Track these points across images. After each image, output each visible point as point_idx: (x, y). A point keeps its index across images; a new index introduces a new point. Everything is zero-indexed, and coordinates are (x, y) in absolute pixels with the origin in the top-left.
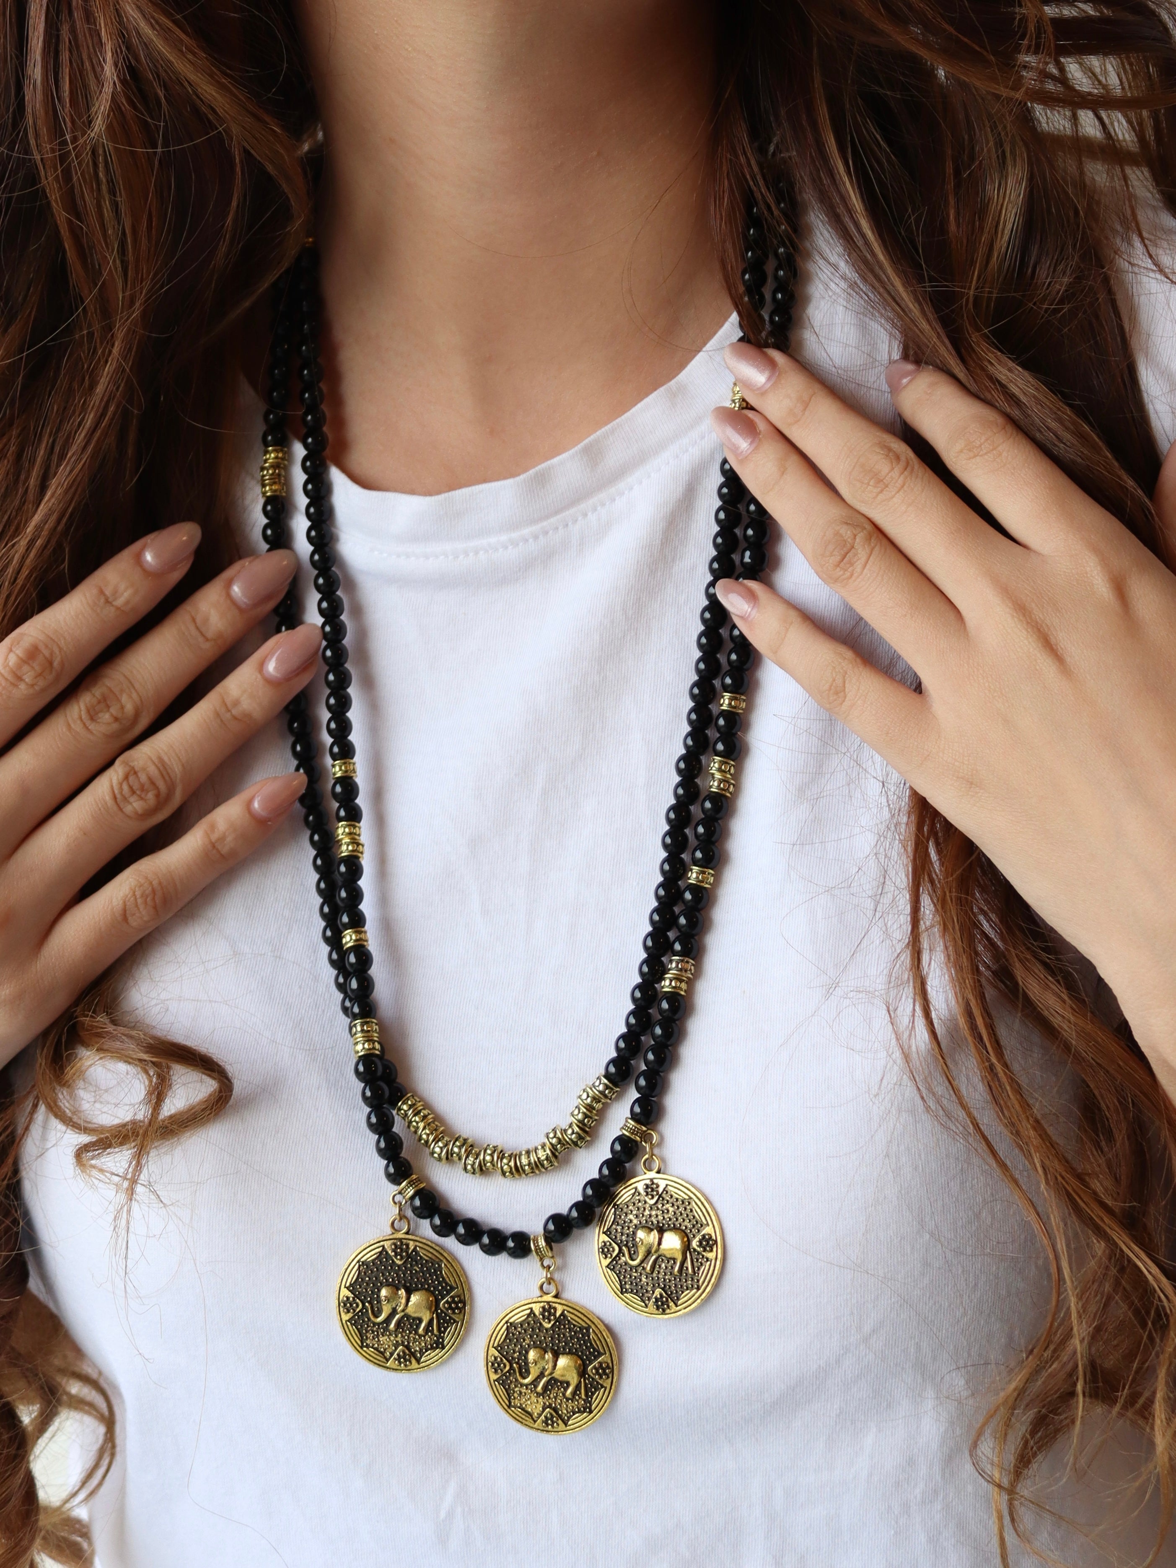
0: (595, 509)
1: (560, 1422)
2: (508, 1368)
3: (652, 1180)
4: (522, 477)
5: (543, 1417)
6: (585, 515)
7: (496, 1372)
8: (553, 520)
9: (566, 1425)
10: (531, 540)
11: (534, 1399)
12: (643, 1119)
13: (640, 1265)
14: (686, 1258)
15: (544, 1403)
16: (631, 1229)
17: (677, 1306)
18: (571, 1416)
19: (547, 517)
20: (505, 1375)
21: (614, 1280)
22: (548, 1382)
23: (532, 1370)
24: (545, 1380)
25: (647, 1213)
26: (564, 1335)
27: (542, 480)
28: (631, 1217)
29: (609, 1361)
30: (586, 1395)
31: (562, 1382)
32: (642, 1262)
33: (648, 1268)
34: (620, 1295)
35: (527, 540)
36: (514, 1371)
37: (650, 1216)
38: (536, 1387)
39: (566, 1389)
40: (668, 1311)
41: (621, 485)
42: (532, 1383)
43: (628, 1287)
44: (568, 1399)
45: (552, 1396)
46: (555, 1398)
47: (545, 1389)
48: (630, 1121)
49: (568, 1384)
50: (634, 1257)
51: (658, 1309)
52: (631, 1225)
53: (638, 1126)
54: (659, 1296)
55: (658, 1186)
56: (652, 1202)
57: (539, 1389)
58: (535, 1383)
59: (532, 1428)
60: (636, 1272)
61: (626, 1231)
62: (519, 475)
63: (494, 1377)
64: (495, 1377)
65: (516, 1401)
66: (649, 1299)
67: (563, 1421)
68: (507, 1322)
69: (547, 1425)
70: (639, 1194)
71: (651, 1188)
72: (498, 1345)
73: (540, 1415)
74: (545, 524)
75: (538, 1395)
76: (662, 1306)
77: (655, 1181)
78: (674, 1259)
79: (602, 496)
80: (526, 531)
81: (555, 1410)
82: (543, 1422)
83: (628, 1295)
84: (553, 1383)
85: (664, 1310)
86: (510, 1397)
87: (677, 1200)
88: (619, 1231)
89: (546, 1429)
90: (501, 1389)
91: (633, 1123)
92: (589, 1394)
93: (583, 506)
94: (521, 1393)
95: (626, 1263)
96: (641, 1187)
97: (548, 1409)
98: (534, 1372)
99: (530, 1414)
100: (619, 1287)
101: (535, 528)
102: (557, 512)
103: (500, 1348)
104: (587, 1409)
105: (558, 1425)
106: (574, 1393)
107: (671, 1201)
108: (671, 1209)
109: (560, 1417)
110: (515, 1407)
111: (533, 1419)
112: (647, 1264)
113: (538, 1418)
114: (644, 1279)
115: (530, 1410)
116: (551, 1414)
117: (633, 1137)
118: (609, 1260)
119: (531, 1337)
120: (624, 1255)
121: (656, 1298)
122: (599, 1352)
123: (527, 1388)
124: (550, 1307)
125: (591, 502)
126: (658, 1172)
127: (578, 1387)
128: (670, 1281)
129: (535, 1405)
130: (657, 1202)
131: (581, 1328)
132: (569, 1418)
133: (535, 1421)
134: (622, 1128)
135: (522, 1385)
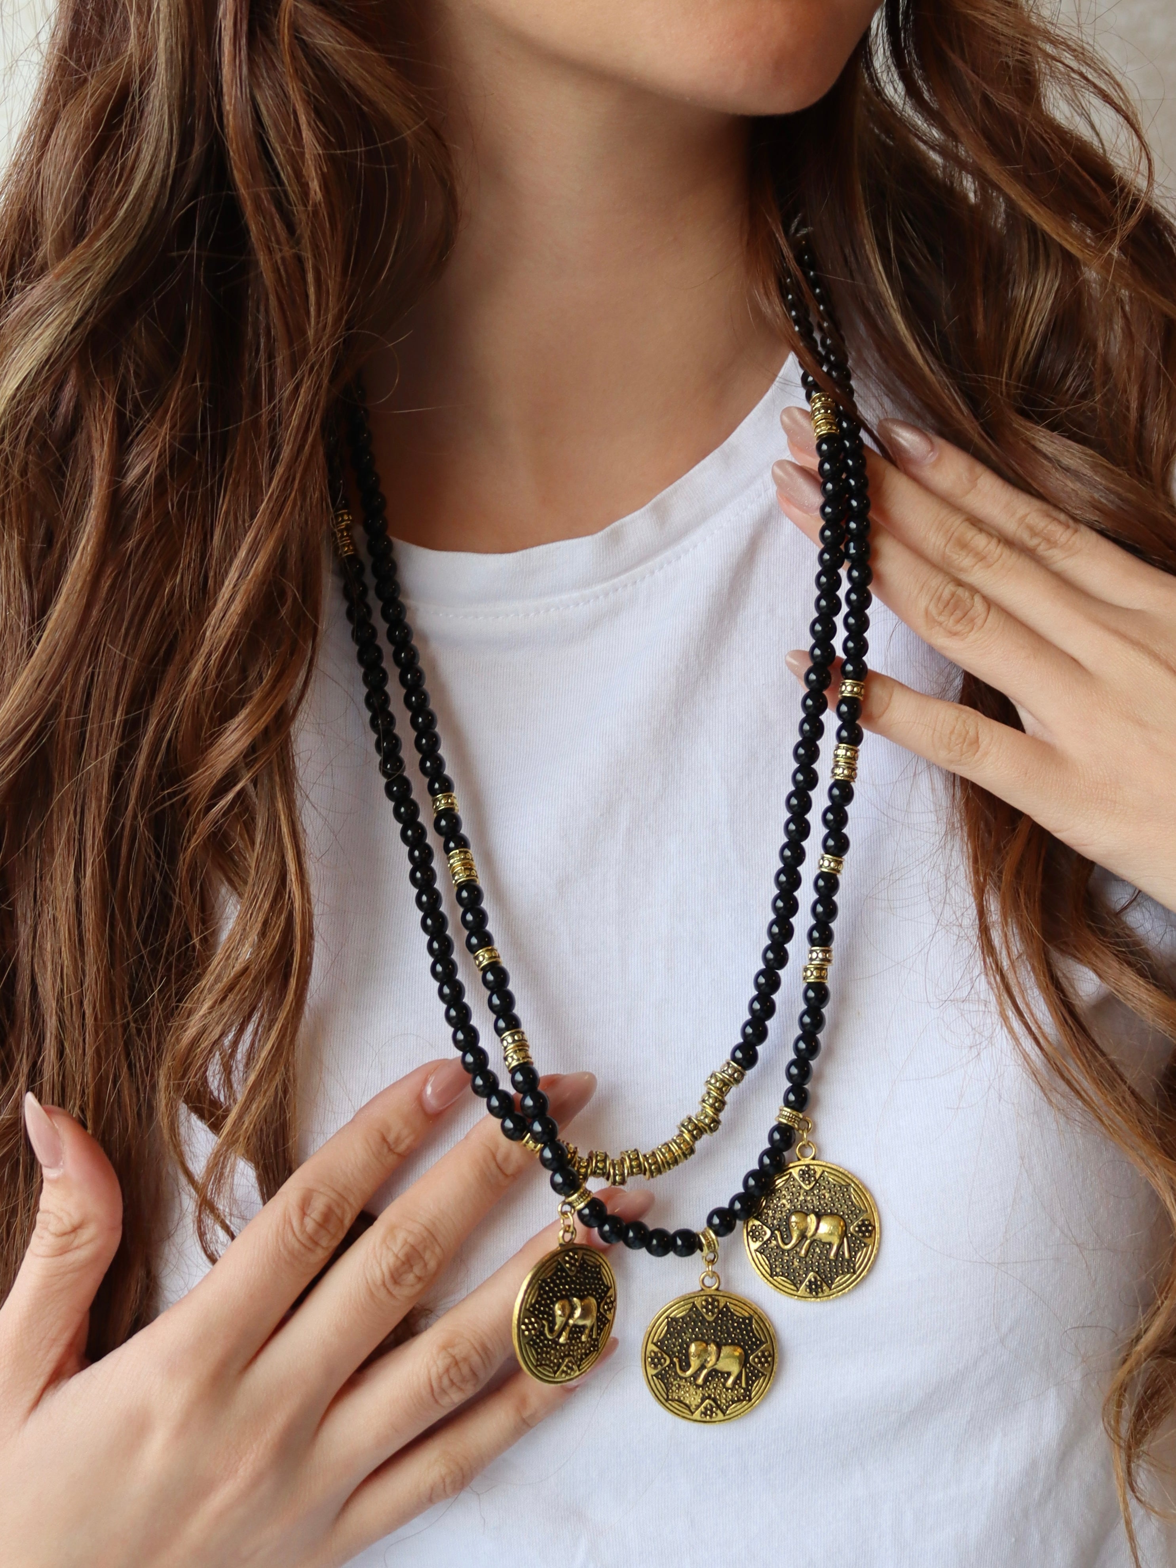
0: (661, 567)
1: (719, 1412)
2: (668, 1362)
3: (807, 1166)
4: (600, 534)
5: (702, 1408)
6: (652, 572)
7: (656, 1367)
8: (623, 577)
9: (724, 1413)
10: (601, 597)
11: (692, 1391)
12: (797, 1106)
13: (792, 1249)
14: (843, 1242)
15: (704, 1395)
16: (784, 1214)
17: (830, 1289)
18: (730, 1405)
19: (618, 574)
20: (664, 1369)
21: (763, 1263)
22: (709, 1374)
23: (692, 1363)
24: (705, 1372)
25: (802, 1198)
26: (727, 1327)
27: (616, 538)
28: (784, 1201)
29: (771, 1349)
30: (747, 1383)
31: (722, 1373)
32: (796, 1246)
33: (803, 1252)
34: (770, 1279)
35: (598, 597)
36: (674, 1364)
37: (806, 1201)
38: (695, 1379)
39: (726, 1380)
40: (820, 1295)
41: (686, 543)
42: (692, 1376)
43: (778, 1270)
44: (727, 1389)
45: (711, 1387)
46: (715, 1389)
47: (706, 1380)
48: (785, 1109)
49: (729, 1374)
50: (786, 1241)
51: (811, 1292)
52: (783, 1210)
53: (795, 1113)
54: (813, 1280)
55: (815, 1172)
56: (807, 1188)
57: (700, 1381)
58: (696, 1375)
59: (689, 1419)
60: (788, 1255)
61: (777, 1216)
62: (596, 532)
63: (652, 1371)
64: (655, 1372)
65: (674, 1394)
66: (801, 1283)
67: (722, 1410)
68: (667, 1317)
69: (706, 1414)
70: (794, 1179)
71: (807, 1174)
72: (658, 1341)
73: (698, 1407)
74: (616, 580)
75: (698, 1386)
76: (815, 1289)
77: (812, 1167)
78: (830, 1244)
79: (669, 553)
80: (598, 588)
81: (714, 1400)
82: (702, 1413)
83: (779, 1279)
84: (714, 1373)
85: (817, 1293)
86: (668, 1391)
87: (835, 1185)
88: (771, 1215)
89: (704, 1419)
90: (660, 1385)
91: (789, 1110)
92: (750, 1382)
93: (650, 564)
94: (680, 1386)
95: (778, 1246)
96: (795, 1172)
97: (707, 1401)
98: (695, 1363)
99: (688, 1407)
100: (768, 1270)
101: (606, 585)
102: (626, 570)
103: (660, 1344)
104: (747, 1396)
105: (717, 1414)
106: (735, 1383)
107: (827, 1187)
108: (827, 1195)
109: (718, 1407)
110: (673, 1400)
111: (690, 1411)
112: (801, 1249)
113: (697, 1409)
114: (796, 1264)
115: (687, 1402)
116: (711, 1405)
117: (790, 1124)
118: (758, 1244)
119: (693, 1330)
120: (776, 1239)
121: (810, 1281)
122: (761, 1341)
123: (686, 1381)
124: (714, 1300)
125: (658, 559)
126: (813, 1159)
127: (739, 1377)
128: (825, 1265)
129: (693, 1397)
130: (812, 1189)
131: (744, 1318)
132: (727, 1408)
133: (692, 1413)
134: (779, 1117)
135: (681, 1378)
